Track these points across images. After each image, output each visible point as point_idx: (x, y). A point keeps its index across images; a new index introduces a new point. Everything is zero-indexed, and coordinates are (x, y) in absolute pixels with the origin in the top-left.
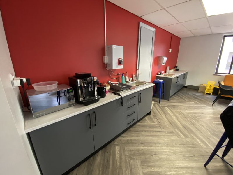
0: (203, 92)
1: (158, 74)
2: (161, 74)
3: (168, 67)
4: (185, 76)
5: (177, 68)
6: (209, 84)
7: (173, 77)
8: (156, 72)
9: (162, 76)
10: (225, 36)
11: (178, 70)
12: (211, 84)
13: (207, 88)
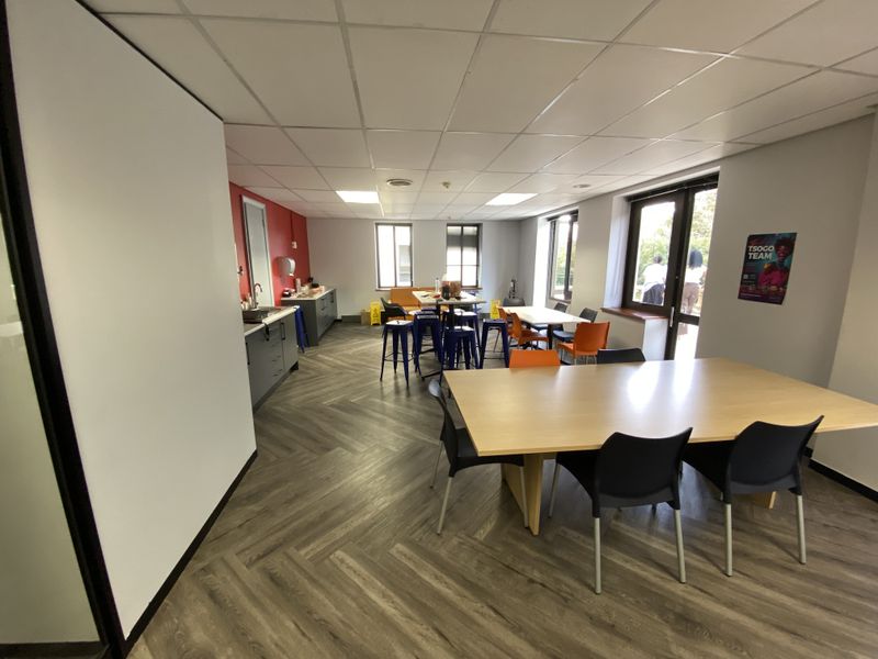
0: (368, 324)
1: (284, 296)
2: (290, 295)
3: (299, 281)
4: (332, 296)
5: (314, 282)
6: (373, 308)
7: (316, 297)
8: (280, 292)
9: (294, 297)
10: (377, 224)
11: (316, 286)
12: (375, 307)
13: (372, 313)
